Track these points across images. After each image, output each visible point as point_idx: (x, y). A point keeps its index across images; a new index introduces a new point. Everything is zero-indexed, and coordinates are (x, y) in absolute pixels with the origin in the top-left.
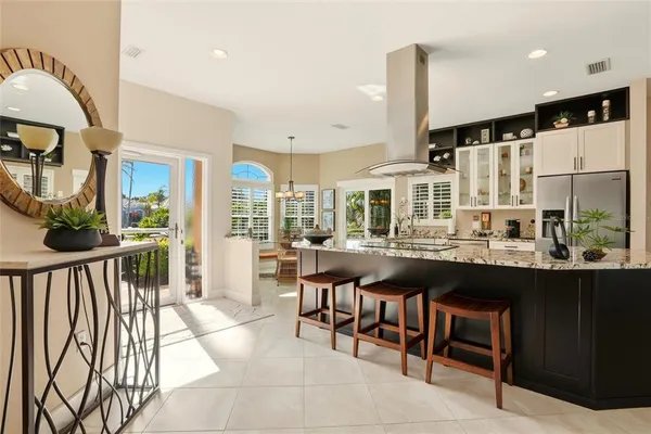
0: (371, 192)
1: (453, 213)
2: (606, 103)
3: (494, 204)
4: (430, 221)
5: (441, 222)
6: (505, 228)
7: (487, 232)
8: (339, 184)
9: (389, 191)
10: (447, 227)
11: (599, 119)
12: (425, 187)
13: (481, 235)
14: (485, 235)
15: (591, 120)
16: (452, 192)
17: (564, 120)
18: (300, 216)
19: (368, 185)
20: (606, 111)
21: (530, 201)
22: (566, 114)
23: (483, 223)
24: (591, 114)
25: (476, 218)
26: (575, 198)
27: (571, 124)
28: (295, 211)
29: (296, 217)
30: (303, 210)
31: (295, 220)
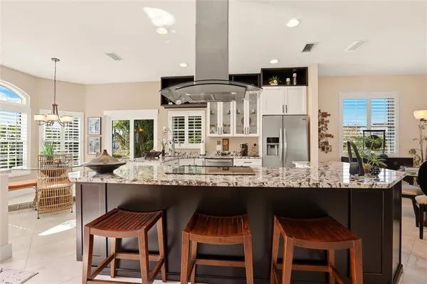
0: (135, 121)
1: (203, 139)
2: (295, 75)
3: (233, 133)
4: (187, 145)
5: (195, 146)
6: (239, 149)
7: (227, 152)
8: (106, 113)
9: (152, 121)
10: (200, 149)
11: (292, 84)
12: (182, 119)
13: (223, 154)
14: (226, 154)
15: (288, 83)
16: (202, 124)
17: (275, 81)
18: (63, 141)
19: (132, 116)
20: (295, 80)
21: (255, 132)
22: (276, 77)
23: (223, 146)
24: (288, 80)
25: (219, 143)
26: (285, 130)
27: (280, 84)
28: (57, 136)
29: (59, 141)
30: (66, 135)
31: (57, 145)
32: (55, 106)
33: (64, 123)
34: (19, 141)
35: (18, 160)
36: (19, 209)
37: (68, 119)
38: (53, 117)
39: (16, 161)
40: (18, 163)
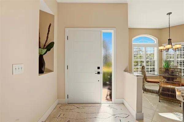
18: (176, 60)
28: (172, 57)
29: (173, 60)
30: (178, 56)
31: (172, 62)
32: (170, 40)
33: (175, 49)
34: (153, 60)
35: (153, 69)
36: (152, 92)
37: (178, 46)
38: (169, 46)
39: (152, 69)
40: (153, 70)
